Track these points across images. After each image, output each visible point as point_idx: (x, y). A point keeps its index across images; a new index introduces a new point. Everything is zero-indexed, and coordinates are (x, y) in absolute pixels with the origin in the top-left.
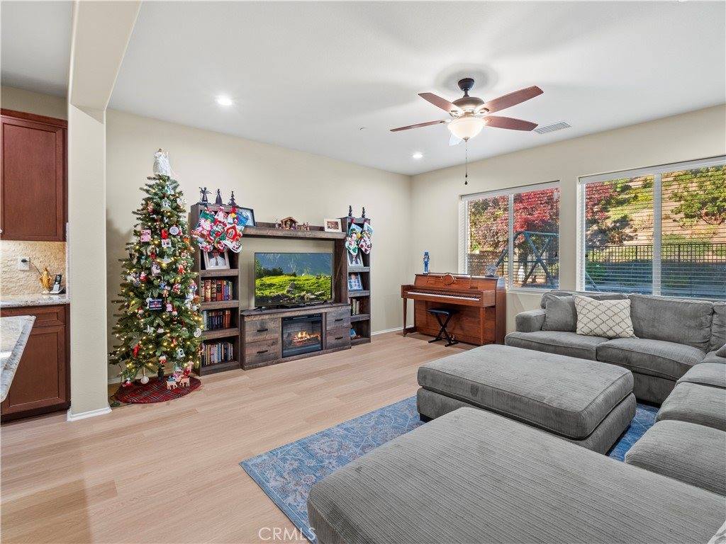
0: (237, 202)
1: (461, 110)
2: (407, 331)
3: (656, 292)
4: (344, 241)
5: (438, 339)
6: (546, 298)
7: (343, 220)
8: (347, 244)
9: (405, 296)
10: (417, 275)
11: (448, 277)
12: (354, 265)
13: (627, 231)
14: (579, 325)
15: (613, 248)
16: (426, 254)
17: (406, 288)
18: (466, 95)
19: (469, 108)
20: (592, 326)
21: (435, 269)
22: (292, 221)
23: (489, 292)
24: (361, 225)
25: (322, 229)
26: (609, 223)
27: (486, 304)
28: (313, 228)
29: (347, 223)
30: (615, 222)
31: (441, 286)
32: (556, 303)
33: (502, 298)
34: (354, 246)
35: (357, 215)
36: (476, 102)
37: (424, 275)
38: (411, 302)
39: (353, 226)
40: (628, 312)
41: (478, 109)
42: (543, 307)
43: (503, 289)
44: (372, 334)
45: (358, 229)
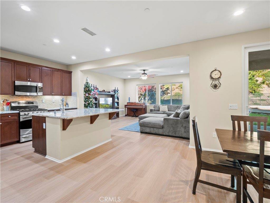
0: (97, 87)
1: (143, 75)
2: (126, 115)
3: (171, 104)
4: (114, 95)
5: (133, 116)
6: (154, 106)
7: (114, 90)
8: (115, 96)
9: (125, 107)
10: (127, 103)
11: (135, 102)
12: (116, 100)
13: (169, 91)
14: (160, 110)
15: (165, 96)
16: (129, 98)
17: (126, 106)
18: (144, 73)
19: (145, 75)
20: (162, 110)
21: (131, 101)
22: (104, 91)
23: (144, 105)
24: (117, 91)
25: (109, 92)
26: (165, 89)
27: (144, 108)
28: (108, 92)
29: (115, 91)
30: (166, 89)
31: (134, 105)
32: (156, 107)
33: (146, 106)
34: (116, 96)
35: (116, 89)
36: (146, 74)
37: (129, 103)
38: (126, 108)
39: (116, 92)
40: (167, 107)
41: (146, 75)
42: (154, 108)
43: (146, 105)
44: (119, 116)
45: (117, 92)
